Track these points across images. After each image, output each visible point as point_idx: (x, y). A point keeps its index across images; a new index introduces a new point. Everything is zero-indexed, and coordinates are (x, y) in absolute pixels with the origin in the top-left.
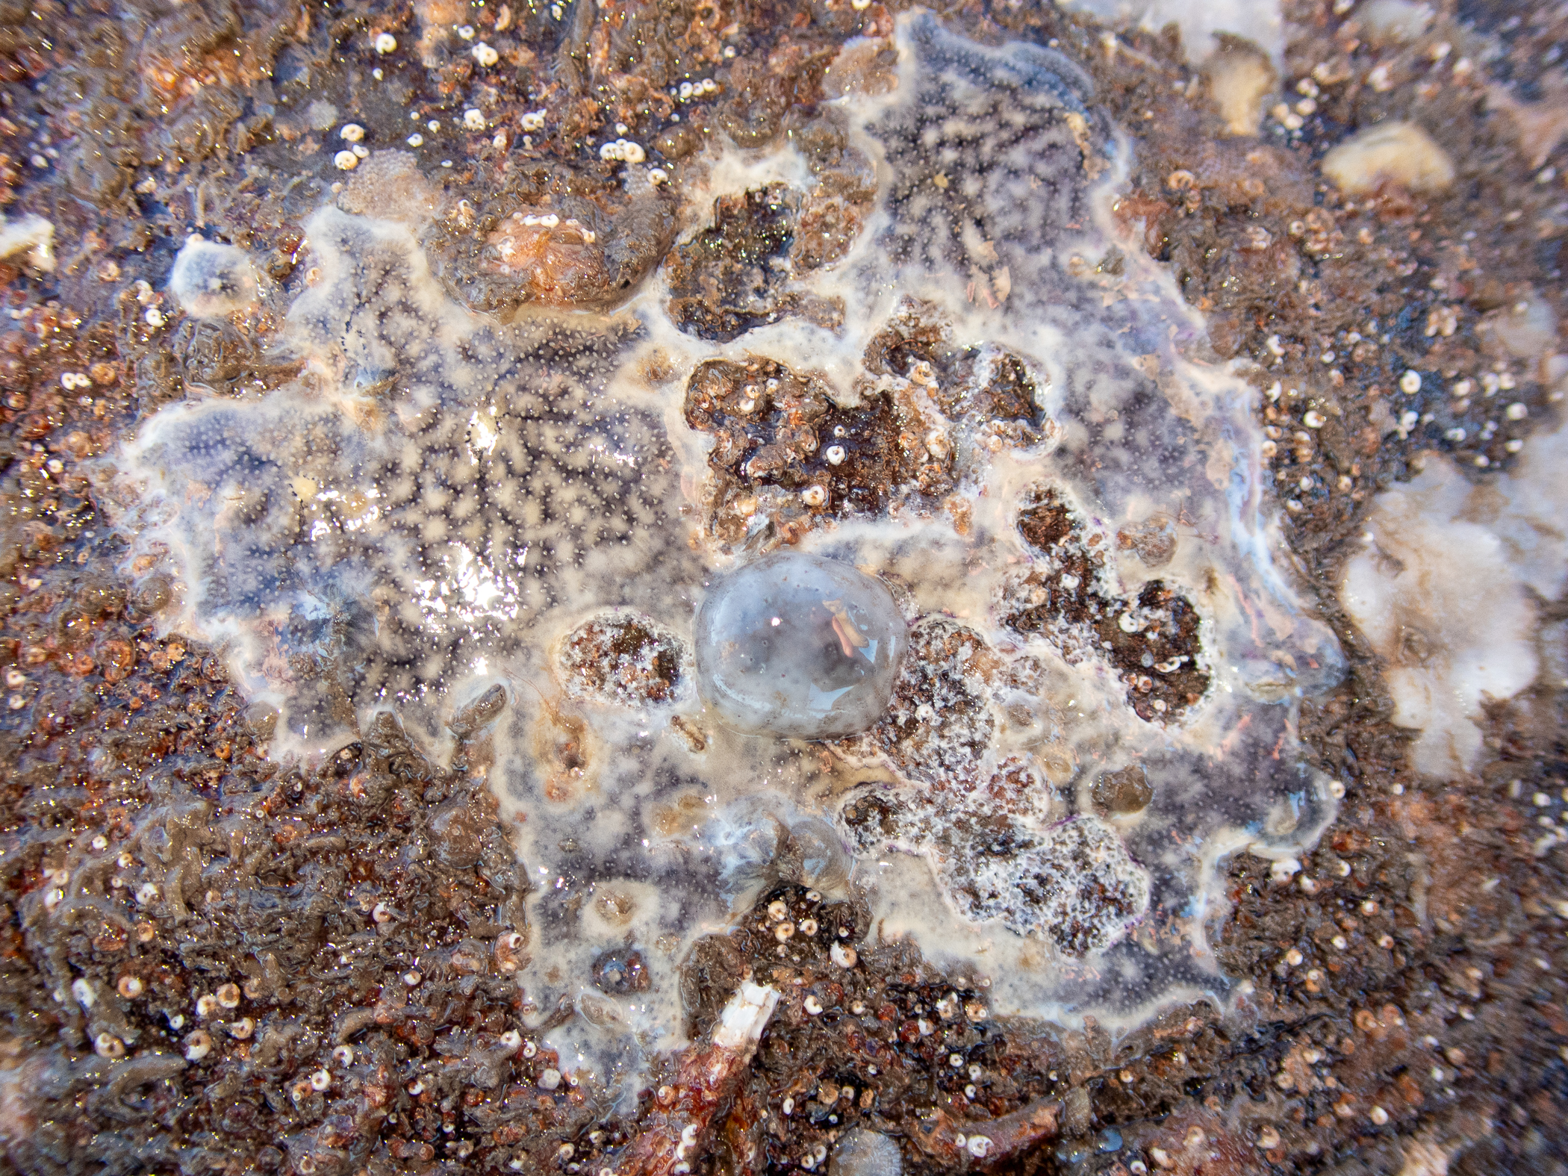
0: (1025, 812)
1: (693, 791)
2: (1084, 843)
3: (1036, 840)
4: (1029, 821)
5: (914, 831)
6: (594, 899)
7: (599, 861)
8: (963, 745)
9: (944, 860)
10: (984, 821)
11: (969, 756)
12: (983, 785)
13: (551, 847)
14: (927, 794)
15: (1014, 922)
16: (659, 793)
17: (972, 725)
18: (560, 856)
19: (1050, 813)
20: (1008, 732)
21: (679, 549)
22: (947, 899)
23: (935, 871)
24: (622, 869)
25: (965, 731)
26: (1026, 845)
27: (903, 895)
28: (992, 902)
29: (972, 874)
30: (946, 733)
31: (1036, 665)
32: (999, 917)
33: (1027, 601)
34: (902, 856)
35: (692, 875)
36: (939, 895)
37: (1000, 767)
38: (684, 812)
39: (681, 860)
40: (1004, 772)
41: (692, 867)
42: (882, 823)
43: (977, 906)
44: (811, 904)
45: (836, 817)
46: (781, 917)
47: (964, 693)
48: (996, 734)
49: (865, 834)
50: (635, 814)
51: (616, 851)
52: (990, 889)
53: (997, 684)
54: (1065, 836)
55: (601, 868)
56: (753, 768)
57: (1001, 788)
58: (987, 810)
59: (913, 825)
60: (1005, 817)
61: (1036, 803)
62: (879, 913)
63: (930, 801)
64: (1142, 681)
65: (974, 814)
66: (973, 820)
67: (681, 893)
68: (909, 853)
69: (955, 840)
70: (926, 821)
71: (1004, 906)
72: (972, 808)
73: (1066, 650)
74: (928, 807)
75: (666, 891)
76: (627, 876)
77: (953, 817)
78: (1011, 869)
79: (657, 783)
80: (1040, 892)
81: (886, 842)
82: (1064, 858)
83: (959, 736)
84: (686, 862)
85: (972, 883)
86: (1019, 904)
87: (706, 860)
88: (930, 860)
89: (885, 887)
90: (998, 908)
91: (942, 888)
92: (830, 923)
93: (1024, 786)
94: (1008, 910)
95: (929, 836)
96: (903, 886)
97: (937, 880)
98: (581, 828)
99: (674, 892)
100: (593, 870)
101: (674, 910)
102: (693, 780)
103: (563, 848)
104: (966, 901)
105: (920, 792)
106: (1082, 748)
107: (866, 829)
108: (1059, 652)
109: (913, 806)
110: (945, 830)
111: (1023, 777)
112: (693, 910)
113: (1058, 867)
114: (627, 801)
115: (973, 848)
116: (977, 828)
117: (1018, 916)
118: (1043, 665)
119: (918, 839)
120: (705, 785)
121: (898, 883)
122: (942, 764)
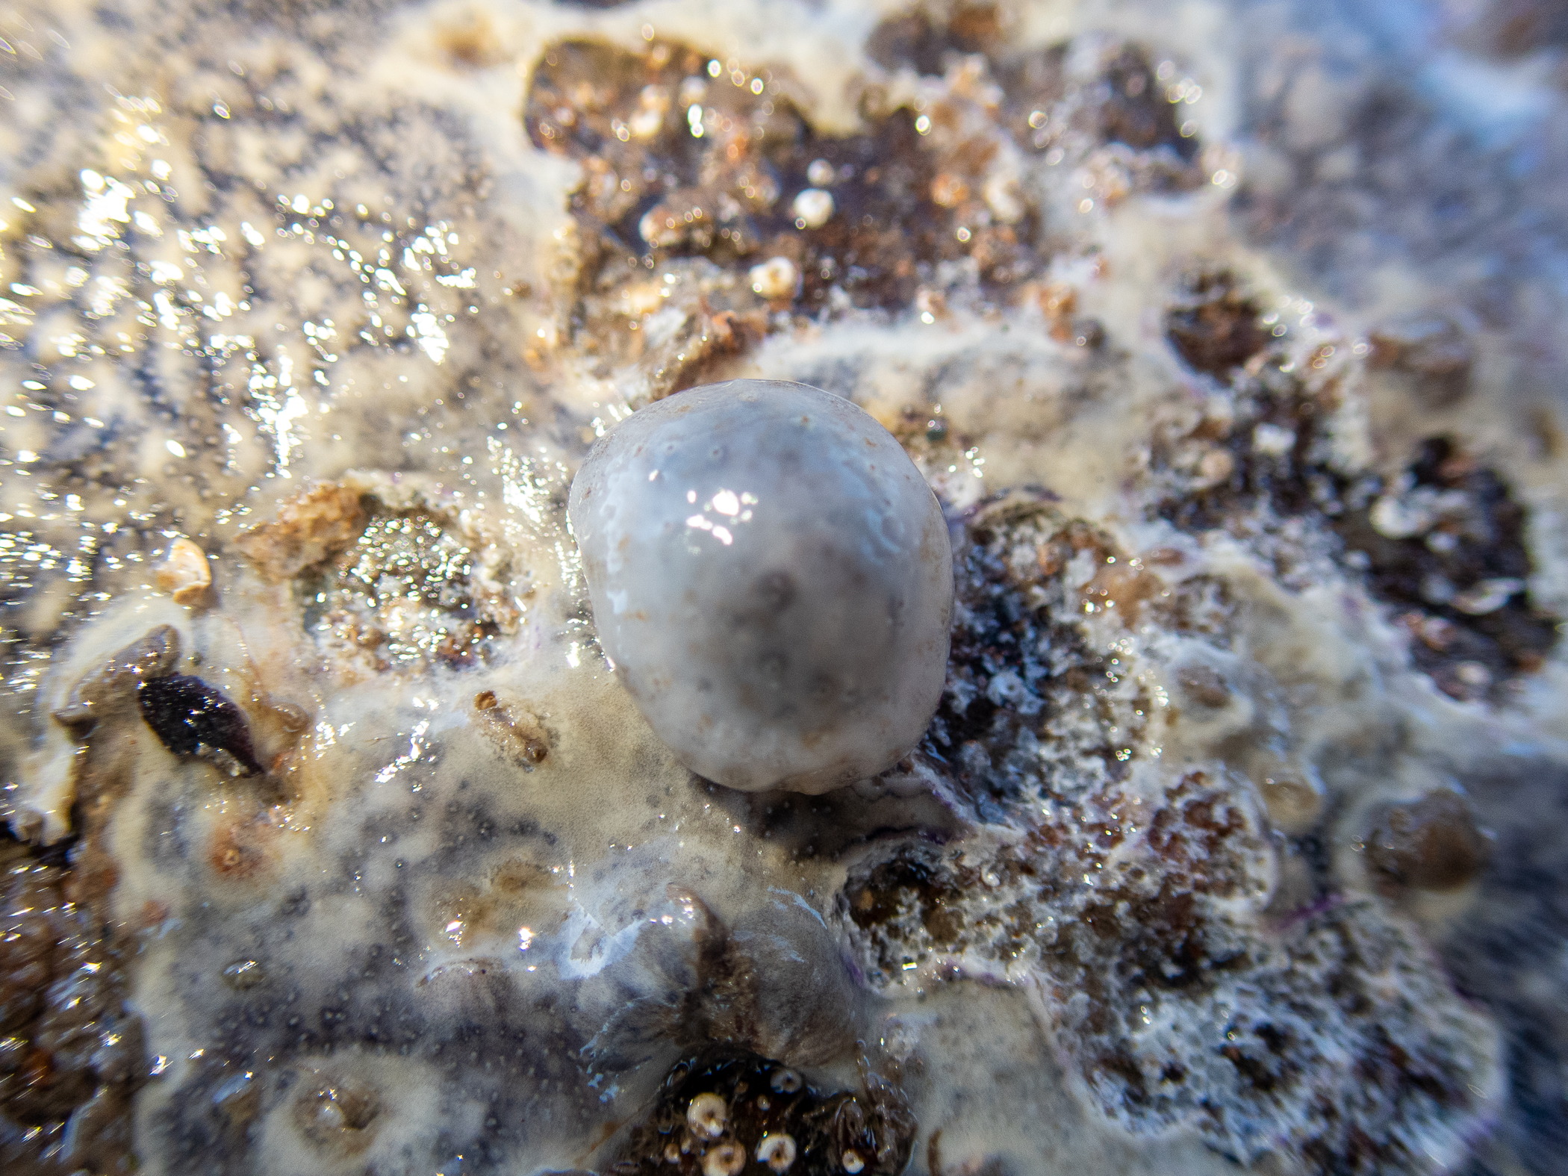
0: (1227, 889)
1: (523, 853)
2: (1351, 956)
3: (1253, 950)
4: (1237, 907)
5: (997, 932)
6: (292, 1095)
7: (309, 1011)
8: (1087, 754)
9: (1062, 996)
10: (1142, 908)
11: (1102, 776)
12: (1134, 834)
13: (206, 977)
14: (1020, 853)
15: (1222, 1131)
16: (449, 855)
17: (1103, 713)
18: (222, 998)
19: (1280, 892)
20: (1182, 721)
21: (509, 367)
22: (1078, 1087)
23: (1047, 1019)
24: (359, 1025)
25: (1090, 726)
26: (1234, 962)
27: (979, 1075)
28: (1170, 1089)
29: (1124, 1028)
30: (1052, 728)
31: (1224, 594)
32: (1187, 1122)
33: (1195, 472)
34: (973, 989)
35: (515, 1037)
36: (1058, 1074)
37: (1171, 794)
38: (505, 896)
39: (489, 1002)
40: (1179, 804)
41: (514, 1019)
42: (926, 918)
43: (1137, 1098)
44: (780, 1100)
45: (830, 903)
46: (714, 1128)
47: (1082, 651)
48: (1157, 726)
49: (894, 944)
50: (395, 904)
51: (349, 984)
52: (1165, 1058)
53: (1148, 629)
54: (1312, 945)
55: (313, 1025)
56: (653, 802)
57: (1175, 838)
58: (1149, 884)
59: (992, 919)
60: (1186, 900)
61: (1252, 871)
62: (931, 1114)
63: (1027, 869)
64: (1434, 628)
65: (1122, 893)
66: (1122, 907)
67: (490, 1080)
68: (988, 982)
69: (1084, 951)
70: (1021, 910)
71: (1198, 1095)
72: (1117, 881)
73: (1280, 565)
74: (1025, 880)
75: (455, 1076)
76: (370, 1041)
77: (1078, 900)
78: (1204, 1014)
79: (447, 835)
80: (1272, 1064)
81: (937, 958)
82: (1314, 989)
83: (1076, 736)
84: (501, 1008)
85: (1123, 1046)
86: (1229, 1093)
87: (546, 1002)
88: (1033, 995)
89: (939, 1055)
90: (1184, 1100)
91: (1063, 1057)
92: (823, 1142)
93: (1224, 832)
94: (1206, 1105)
95: (1030, 944)
96: (980, 1055)
97: (1052, 1038)
98: (275, 934)
99: (473, 1076)
100: (295, 1029)
101: (472, 1117)
102: (524, 828)
103: (231, 980)
104: (1113, 1089)
105: (1005, 848)
106: (1330, 757)
107: (894, 931)
108: (1268, 567)
109: (991, 879)
110: (1064, 930)
111: (1219, 814)
112: (515, 1117)
113: (1304, 1010)
114: (378, 874)
115: (1121, 969)
116: (1129, 923)
117: (1229, 1116)
118: (1238, 592)
119: (1005, 951)
120: (550, 839)
121: (968, 1047)
122: (1045, 793)
